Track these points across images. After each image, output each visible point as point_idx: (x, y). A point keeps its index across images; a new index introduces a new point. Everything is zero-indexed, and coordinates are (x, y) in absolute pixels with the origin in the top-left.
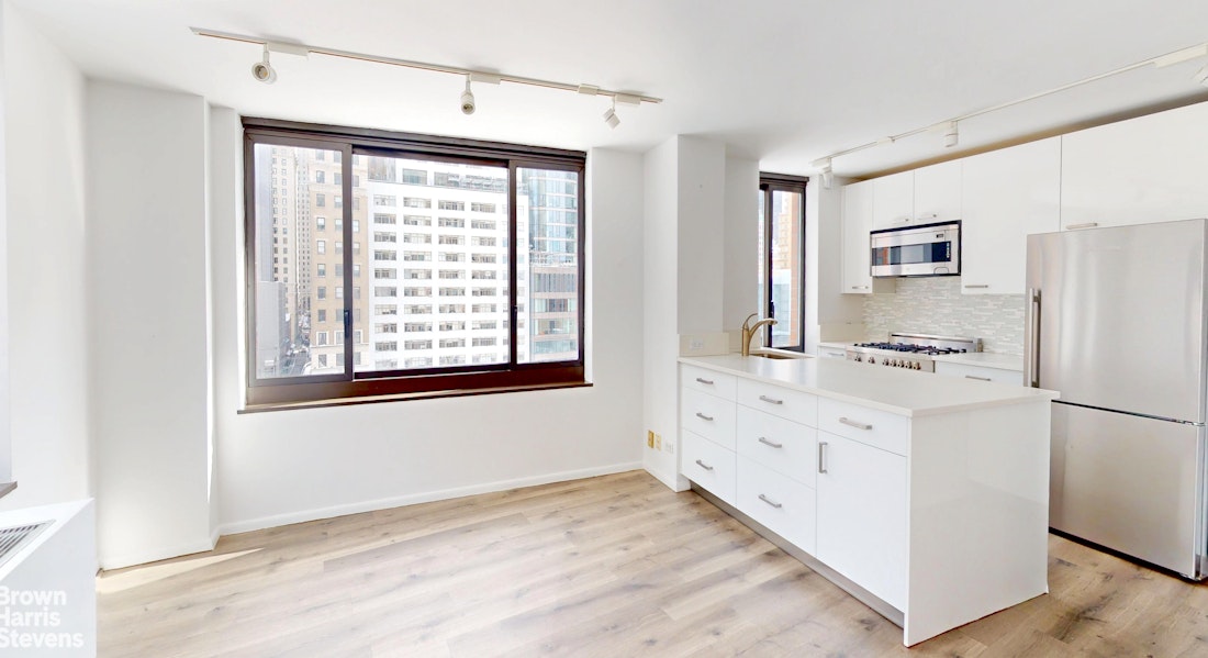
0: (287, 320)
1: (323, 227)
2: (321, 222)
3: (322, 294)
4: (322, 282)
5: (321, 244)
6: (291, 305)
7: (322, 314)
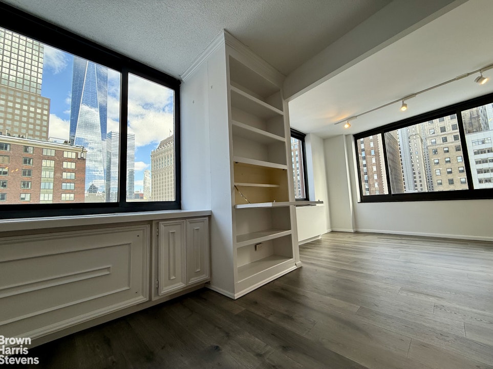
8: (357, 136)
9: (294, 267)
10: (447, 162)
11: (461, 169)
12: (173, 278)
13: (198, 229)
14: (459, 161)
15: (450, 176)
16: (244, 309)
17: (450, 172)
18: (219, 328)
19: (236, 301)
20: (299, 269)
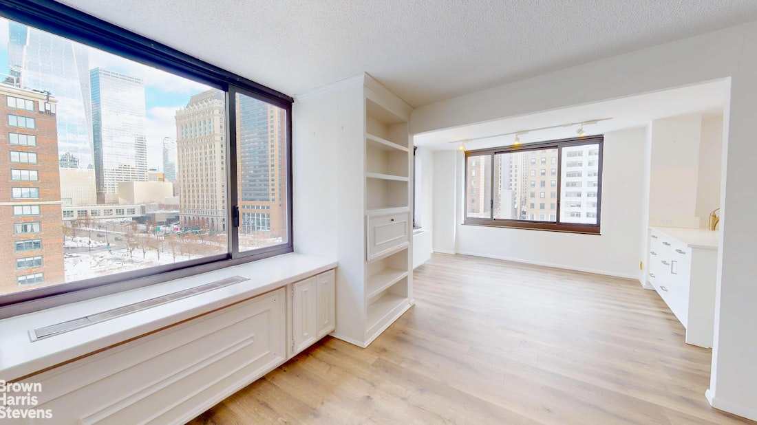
0: (516, 207)
1: (534, 163)
2: (533, 160)
3: (533, 195)
4: (533, 190)
5: (533, 172)
6: (518, 201)
7: (532, 206)
8: (468, 154)
9: (408, 307)
10: (542, 162)
11: (553, 171)
12: (306, 334)
13: (325, 283)
14: (553, 162)
15: (543, 178)
16: (377, 358)
17: (543, 174)
18: (363, 379)
19: (366, 350)
20: (413, 307)
